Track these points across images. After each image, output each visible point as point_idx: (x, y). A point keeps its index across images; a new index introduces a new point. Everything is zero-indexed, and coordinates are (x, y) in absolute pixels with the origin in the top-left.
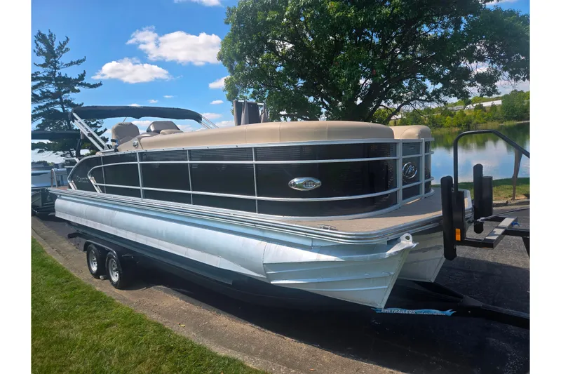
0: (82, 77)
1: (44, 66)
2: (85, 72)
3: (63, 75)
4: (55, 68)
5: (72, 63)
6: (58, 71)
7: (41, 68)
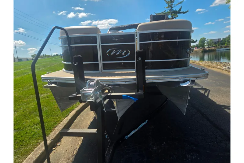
0: (180, 9)
1: (168, 7)
2: (181, 7)
3: (174, 10)
4: (172, 8)
5: (178, 4)
6: (173, 8)
7: (166, 9)
